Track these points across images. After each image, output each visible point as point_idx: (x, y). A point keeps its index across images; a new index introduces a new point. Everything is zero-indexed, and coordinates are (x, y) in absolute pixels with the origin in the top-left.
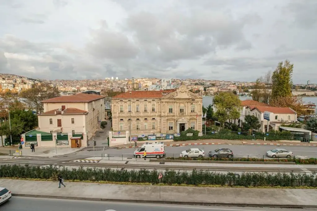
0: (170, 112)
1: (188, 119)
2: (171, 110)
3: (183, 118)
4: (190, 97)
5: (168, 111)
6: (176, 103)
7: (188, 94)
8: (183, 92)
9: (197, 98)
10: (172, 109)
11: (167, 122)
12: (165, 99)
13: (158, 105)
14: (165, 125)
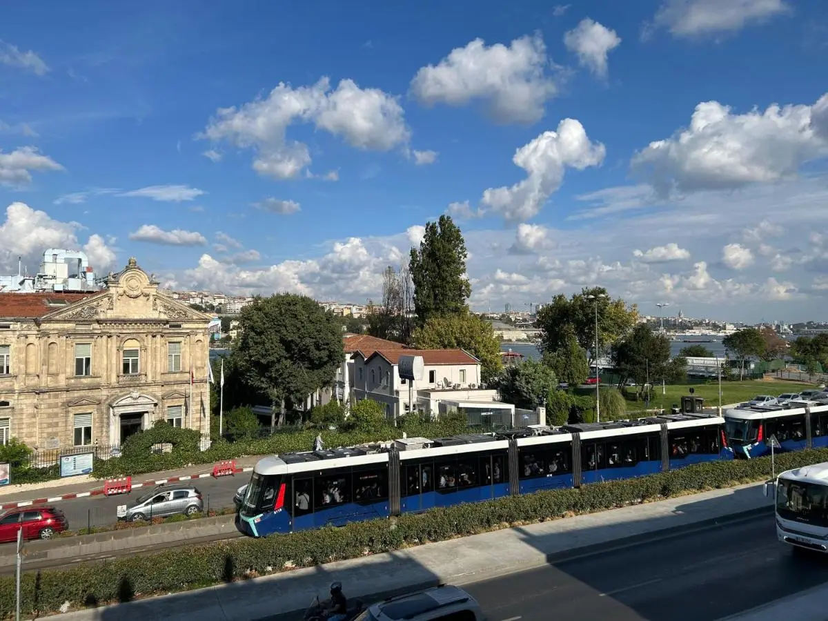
0: (79, 371)
1: (155, 396)
2: (82, 366)
3: (135, 394)
4: (164, 317)
5: (71, 369)
6: (105, 337)
7: (155, 304)
8: (137, 297)
9: (192, 321)
10: (88, 360)
11: (67, 412)
12: (58, 321)
13: (23, 345)
14: (57, 424)
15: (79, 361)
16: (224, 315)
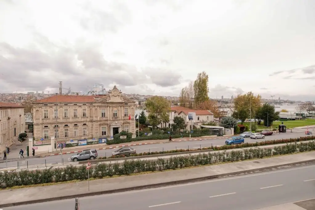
0: (103, 116)
1: (121, 123)
2: (103, 115)
3: (116, 122)
4: (123, 101)
5: (101, 115)
6: (109, 107)
7: (121, 98)
8: (116, 96)
9: (130, 103)
10: (105, 113)
11: (100, 127)
12: (97, 103)
13: (89, 109)
14: (98, 130)
15: (103, 113)
16: (139, 101)
